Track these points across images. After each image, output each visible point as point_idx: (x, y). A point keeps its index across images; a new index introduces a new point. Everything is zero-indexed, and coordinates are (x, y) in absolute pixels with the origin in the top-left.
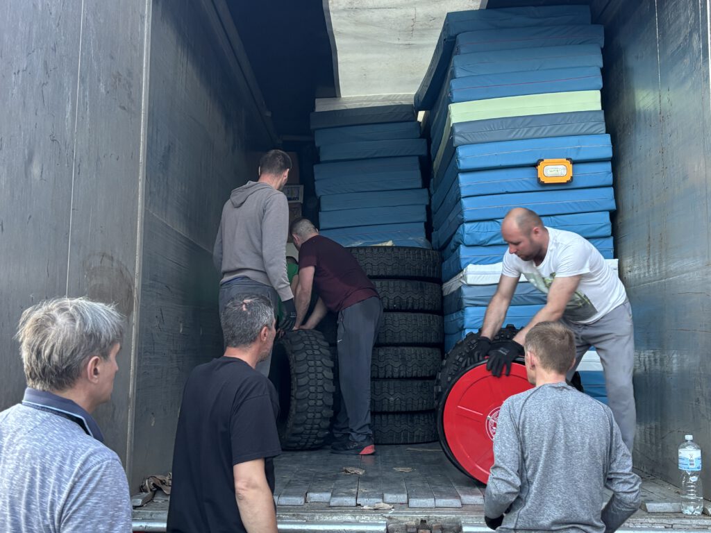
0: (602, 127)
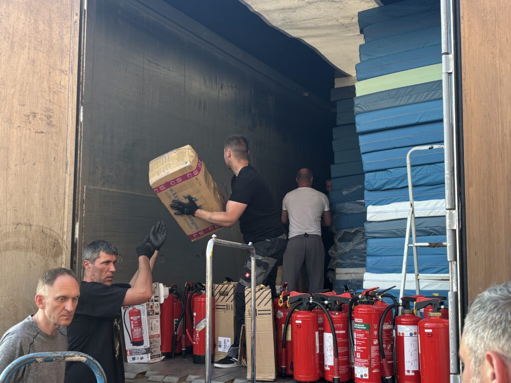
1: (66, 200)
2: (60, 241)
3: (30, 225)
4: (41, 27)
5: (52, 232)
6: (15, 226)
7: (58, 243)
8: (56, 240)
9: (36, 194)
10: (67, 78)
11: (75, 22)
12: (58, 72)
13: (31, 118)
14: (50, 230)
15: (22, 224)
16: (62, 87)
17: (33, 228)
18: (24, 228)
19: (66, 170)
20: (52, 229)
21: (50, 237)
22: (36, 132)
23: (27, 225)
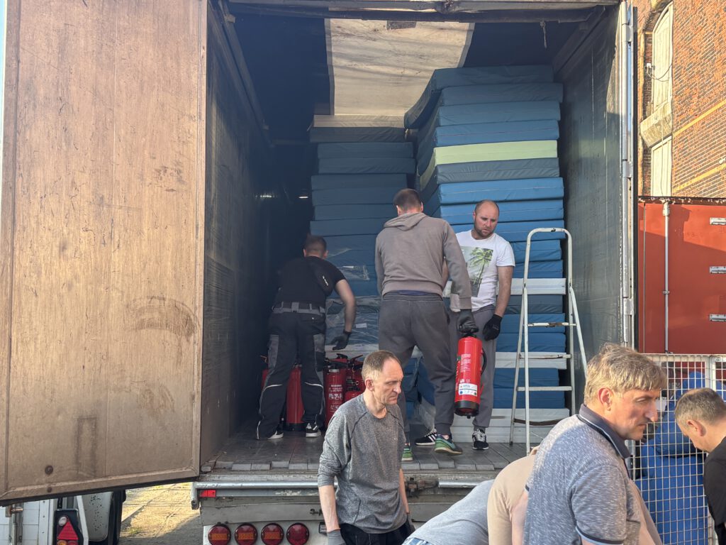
0: (557, 171)
1: (198, 270)
2: (192, 317)
3: (164, 299)
4: (169, 63)
5: (184, 307)
6: (150, 300)
7: (191, 320)
8: (188, 316)
9: (169, 264)
10: (195, 125)
11: (203, 57)
12: (186, 118)
13: (162, 172)
14: (183, 304)
15: (155, 298)
16: (191, 135)
17: (167, 302)
18: (157, 302)
19: (197, 234)
20: (185, 303)
21: (182, 312)
22: (167, 190)
23: (160, 299)
